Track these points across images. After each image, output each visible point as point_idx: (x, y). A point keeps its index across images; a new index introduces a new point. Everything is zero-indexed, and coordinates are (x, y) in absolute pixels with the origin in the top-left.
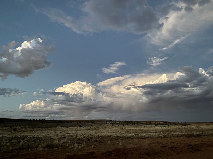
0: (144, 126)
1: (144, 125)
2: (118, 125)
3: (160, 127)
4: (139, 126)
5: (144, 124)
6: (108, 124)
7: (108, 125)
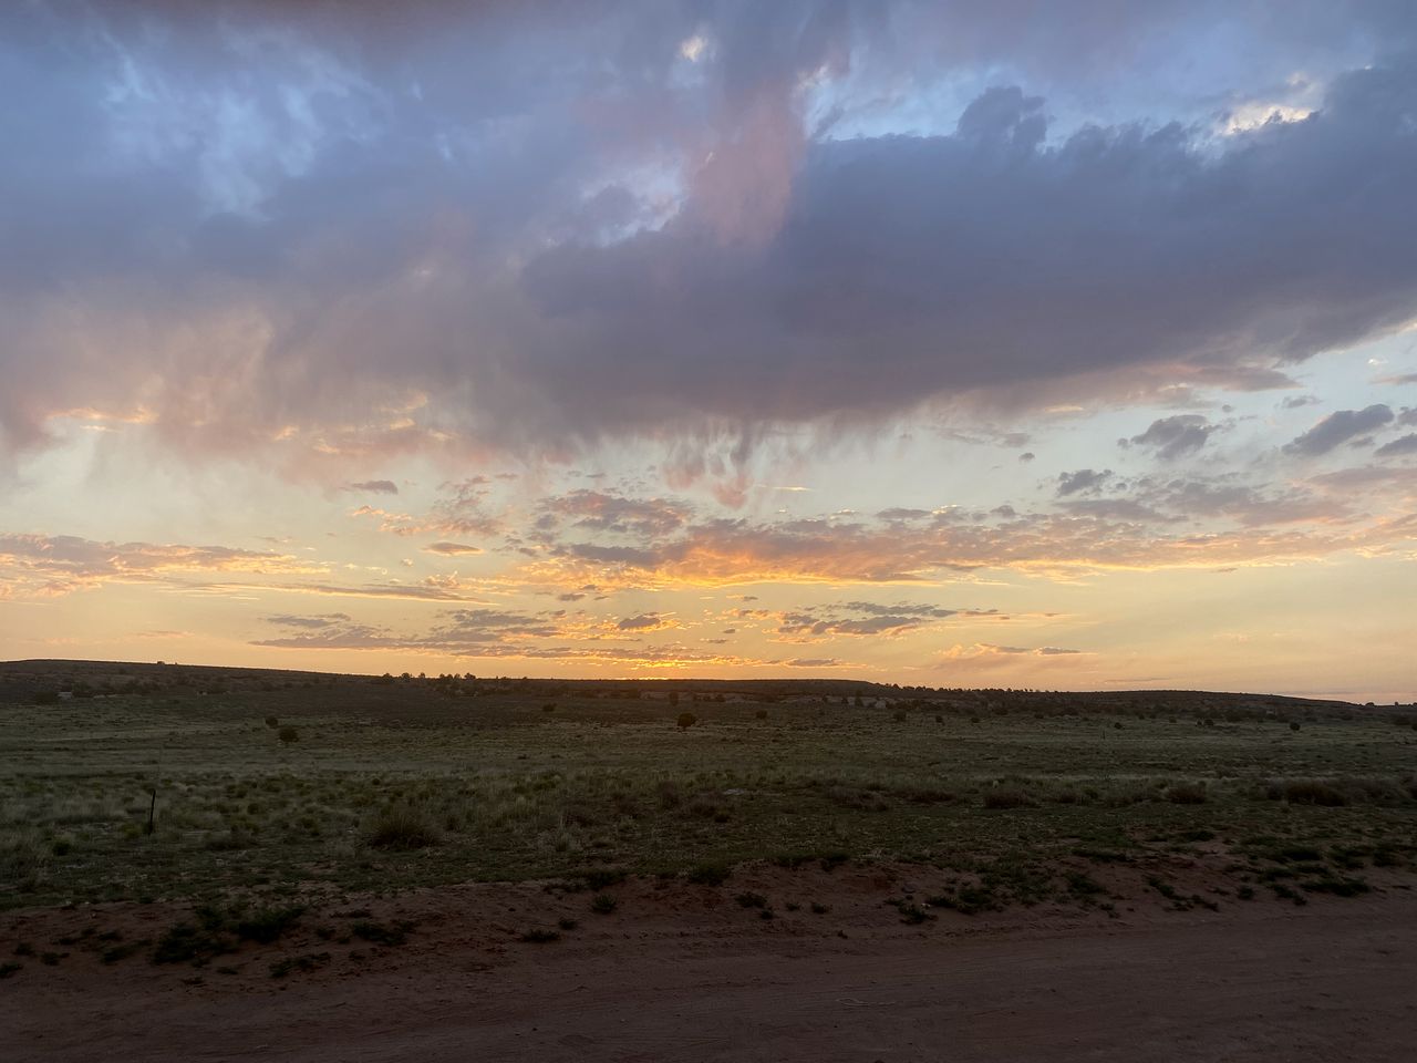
0: (1118, 726)
1: (1116, 719)
2: (939, 720)
3: (1233, 731)
4: (1083, 726)
5: (1120, 712)
6: (871, 706)
7: (870, 712)
